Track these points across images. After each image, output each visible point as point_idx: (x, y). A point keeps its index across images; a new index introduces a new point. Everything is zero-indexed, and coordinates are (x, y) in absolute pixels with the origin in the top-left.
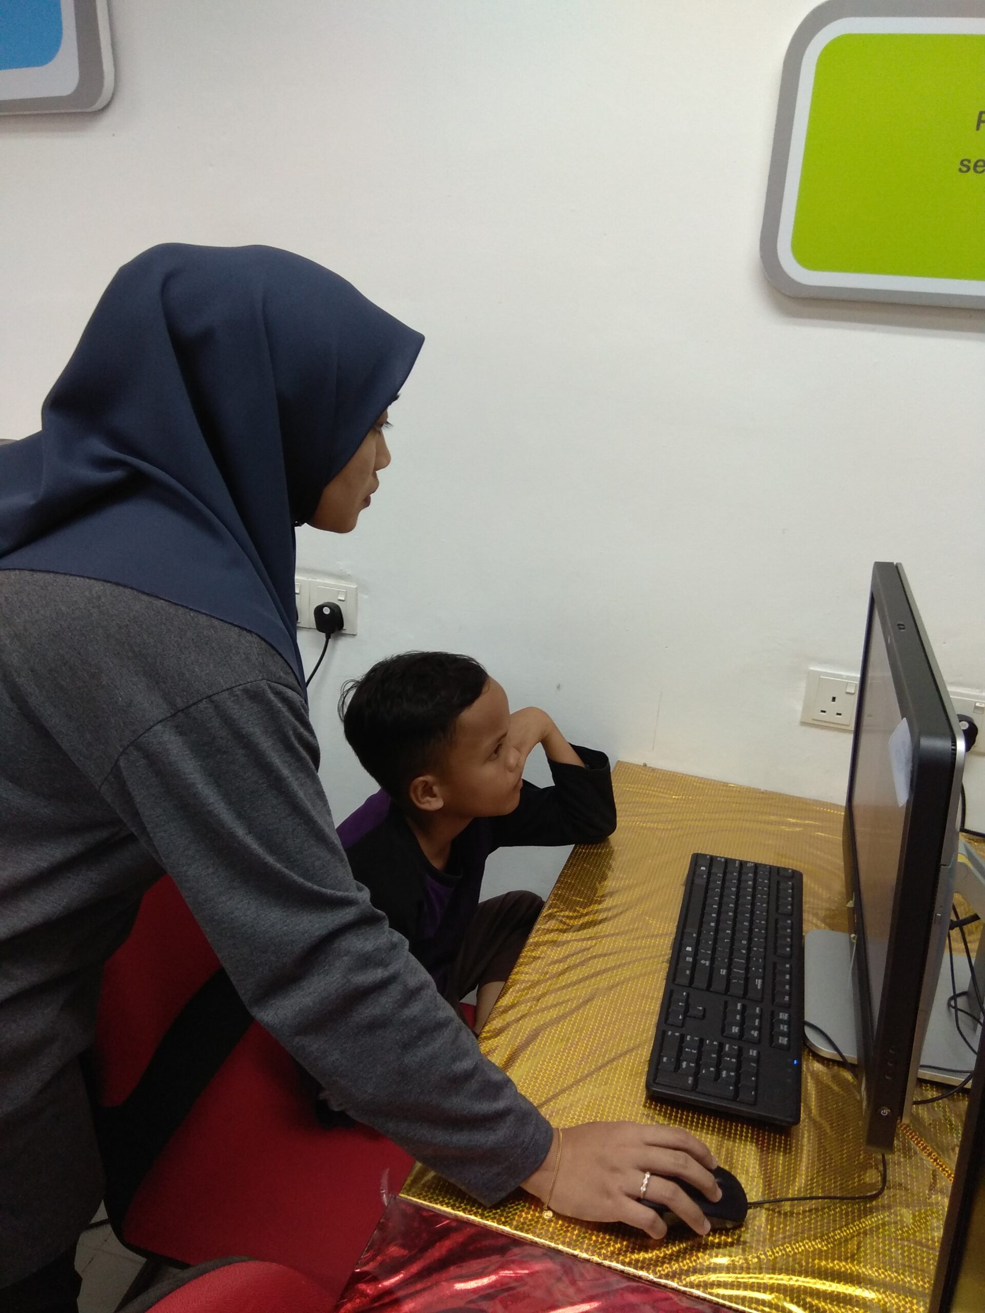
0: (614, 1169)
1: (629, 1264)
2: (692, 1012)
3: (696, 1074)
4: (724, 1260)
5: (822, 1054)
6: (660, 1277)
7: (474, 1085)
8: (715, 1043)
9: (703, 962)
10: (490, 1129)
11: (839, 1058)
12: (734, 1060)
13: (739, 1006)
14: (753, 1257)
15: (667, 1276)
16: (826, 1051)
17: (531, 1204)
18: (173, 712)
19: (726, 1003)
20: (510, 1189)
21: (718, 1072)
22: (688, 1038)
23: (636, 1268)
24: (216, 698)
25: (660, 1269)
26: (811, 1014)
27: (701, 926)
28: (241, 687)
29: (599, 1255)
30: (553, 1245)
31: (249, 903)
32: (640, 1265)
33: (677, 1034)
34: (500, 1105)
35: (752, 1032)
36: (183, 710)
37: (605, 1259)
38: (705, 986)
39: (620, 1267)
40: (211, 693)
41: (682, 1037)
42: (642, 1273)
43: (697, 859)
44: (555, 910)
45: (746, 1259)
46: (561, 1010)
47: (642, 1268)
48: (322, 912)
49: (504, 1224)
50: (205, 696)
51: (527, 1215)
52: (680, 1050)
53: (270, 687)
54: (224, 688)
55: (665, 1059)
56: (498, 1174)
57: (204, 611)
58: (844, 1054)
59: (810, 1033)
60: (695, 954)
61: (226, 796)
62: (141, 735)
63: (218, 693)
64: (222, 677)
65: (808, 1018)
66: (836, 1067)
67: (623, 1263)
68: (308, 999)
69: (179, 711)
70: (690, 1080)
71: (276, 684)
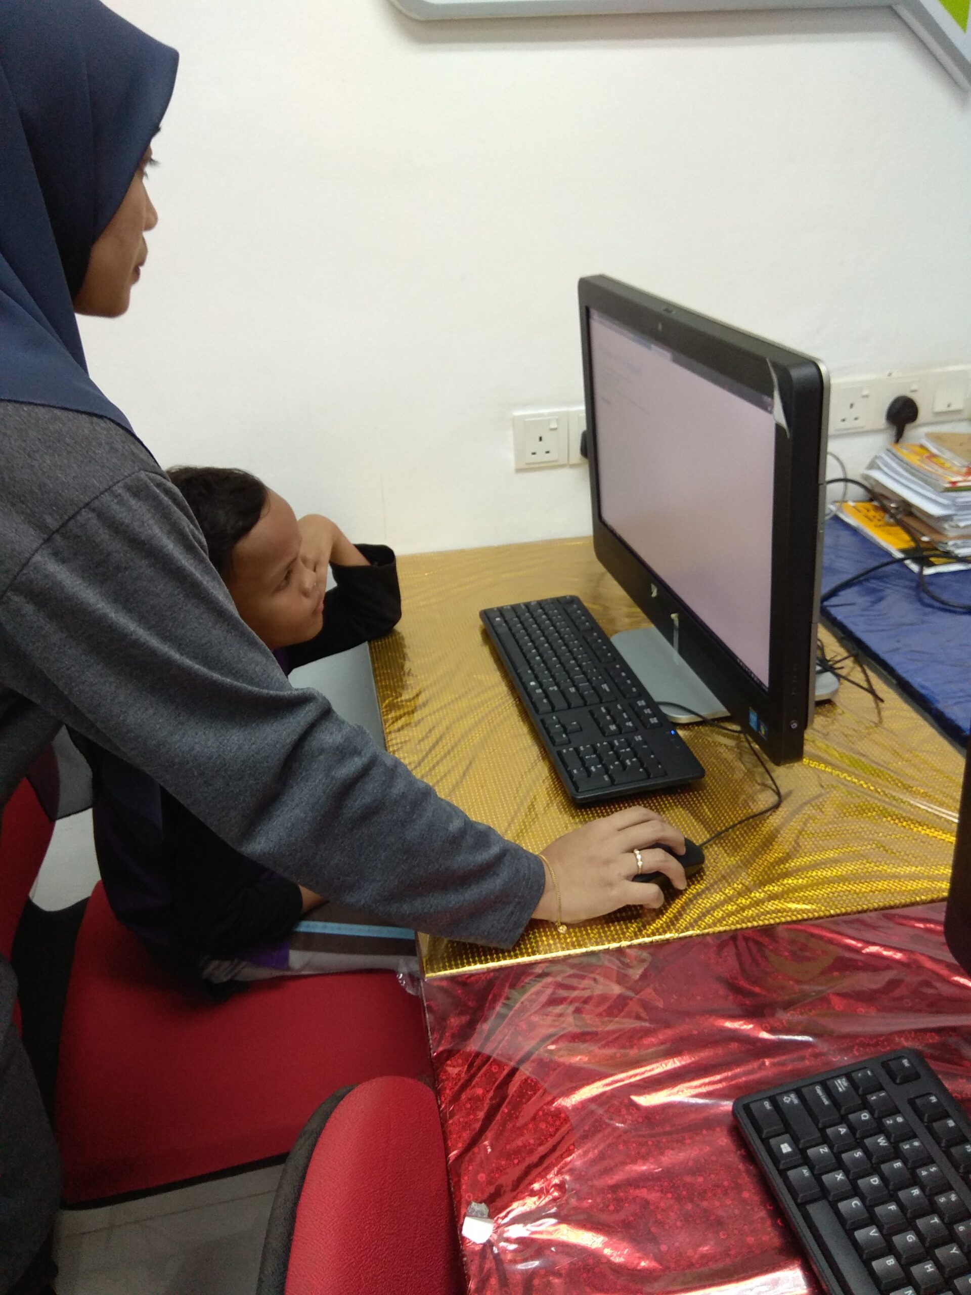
0: (607, 862)
1: (653, 934)
2: (569, 728)
3: (606, 771)
4: (718, 897)
5: (680, 722)
6: (683, 932)
7: (469, 840)
8: (605, 743)
9: (551, 689)
10: (495, 873)
11: (699, 719)
12: (628, 750)
13: (603, 710)
14: (738, 884)
15: (687, 929)
16: (684, 718)
17: (538, 929)
18: (46, 536)
19: (592, 713)
20: (525, 923)
21: (624, 766)
22: (582, 748)
23: (660, 934)
24: (96, 503)
25: (678, 925)
26: (658, 693)
27: (528, 662)
28: (120, 484)
29: (626, 939)
30: (584, 950)
31: (205, 733)
32: (661, 930)
33: (571, 749)
34: (495, 850)
35: (627, 724)
36: (57, 531)
37: (632, 939)
38: (565, 705)
39: (647, 940)
40: (87, 500)
41: (577, 750)
42: (668, 936)
43: (486, 615)
44: (391, 699)
45: (734, 889)
46: (461, 769)
47: (665, 932)
48: (282, 718)
49: (534, 953)
50: (82, 505)
51: (545, 940)
52: (582, 760)
53: (150, 479)
54: (102, 489)
55: (575, 771)
56: (512, 913)
57: (39, 402)
58: (702, 714)
59: (665, 710)
60: (541, 685)
61: (142, 619)
62: (18, 574)
63: (96, 498)
64: (94, 477)
65: (657, 698)
66: (696, 728)
67: (648, 936)
68: (297, 811)
69: (54, 533)
70: (606, 778)
71: (153, 475)
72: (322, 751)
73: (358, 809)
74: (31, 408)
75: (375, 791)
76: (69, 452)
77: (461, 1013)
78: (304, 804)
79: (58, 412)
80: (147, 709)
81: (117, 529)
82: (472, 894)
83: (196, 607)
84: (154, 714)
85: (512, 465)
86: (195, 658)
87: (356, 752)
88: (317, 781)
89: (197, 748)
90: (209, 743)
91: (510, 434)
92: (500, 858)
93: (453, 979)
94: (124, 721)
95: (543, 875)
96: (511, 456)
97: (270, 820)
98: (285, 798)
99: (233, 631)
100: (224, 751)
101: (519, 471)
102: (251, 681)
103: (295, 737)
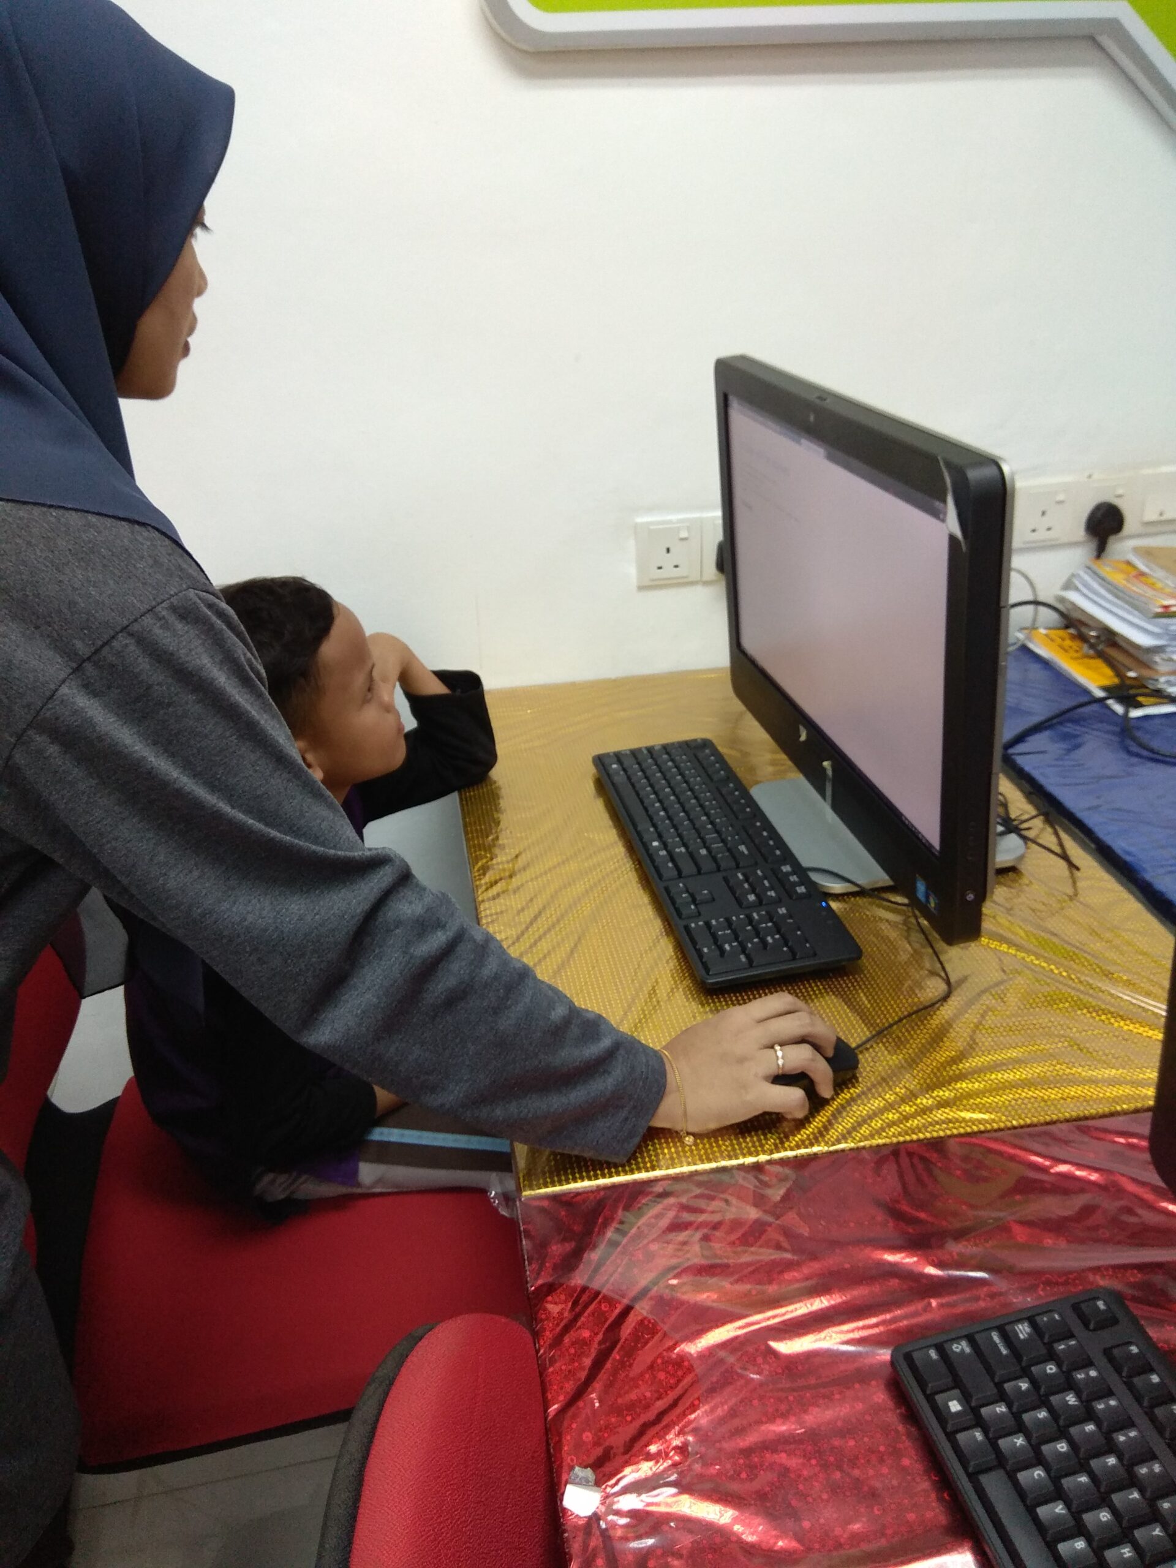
0: (742, 1060)
1: (798, 1147)
2: (698, 898)
3: (744, 950)
4: (877, 1103)
5: (832, 891)
6: (833, 1144)
7: (575, 1031)
8: (742, 916)
9: (677, 850)
10: (605, 1072)
11: (856, 889)
12: (770, 924)
13: (740, 876)
14: (901, 1088)
15: (839, 1141)
16: (837, 887)
17: (659, 1139)
19: (726, 880)
20: (642, 1131)
21: (764, 943)
22: (714, 922)
23: (806, 1147)
24: (136, 627)
25: (828, 1136)
26: (806, 860)
27: (651, 819)
28: (164, 605)
29: (764, 1152)
30: (713, 1165)
32: (807, 1142)
33: (701, 923)
34: (606, 1043)
35: (769, 893)
36: (89, 659)
37: (771, 1153)
38: (694, 870)
39: (790, 1154)
40: (126, 622)
41: (708, 924)
42: (816, 1149)
43: (600, 761)
44: (484, 861)
45: (896, 1094)
46: (567, 946)
47: (812, 1145)
48: (351, 884)
49: (653, 1168)
50: (119, 628)
51: (667, 1151)
52: (714, 936)
53: (200, 599)
54: (143, 610)
55: (705, 950)
56: (626, 1119)
58: (859, 882)
59: (815, 877)
60: (665, 846)
62: (42, 708)
63: (136, 620)
64: (134, 595)
65: (805, 862)
66: (853, 899)
67: (792, 1149)
69: (84, 661)
70: (743, 958)
71: (204, 594)
72: (398, 924)
73: (442, 993)
74: (61, 512)
75: (462, 972)
76: (104, 566)
77: (564, 1240)
78: (377, 987)
79: (93, 519)
80: (191, 872)
81: (162, 657)
82: (578, 1096)
83: (251, 751)
84: (199, 877)
85: (634, 581)
86: (248, 812)
87: (439, 925)
88: (394, 959)
89: (250, 918)
90: (265, 913)
91: (631, 543)
92: (610, 1054)
93: (555, 1198)
94: (164, 885)
95: (663, 1074)
96: (632, 571)
97: (336, 1006)
98: (355, 980)
99: (294, 780)
100: (282, 922)
101: (641, 588)
102: (316, 840)
103: (366, 906)
